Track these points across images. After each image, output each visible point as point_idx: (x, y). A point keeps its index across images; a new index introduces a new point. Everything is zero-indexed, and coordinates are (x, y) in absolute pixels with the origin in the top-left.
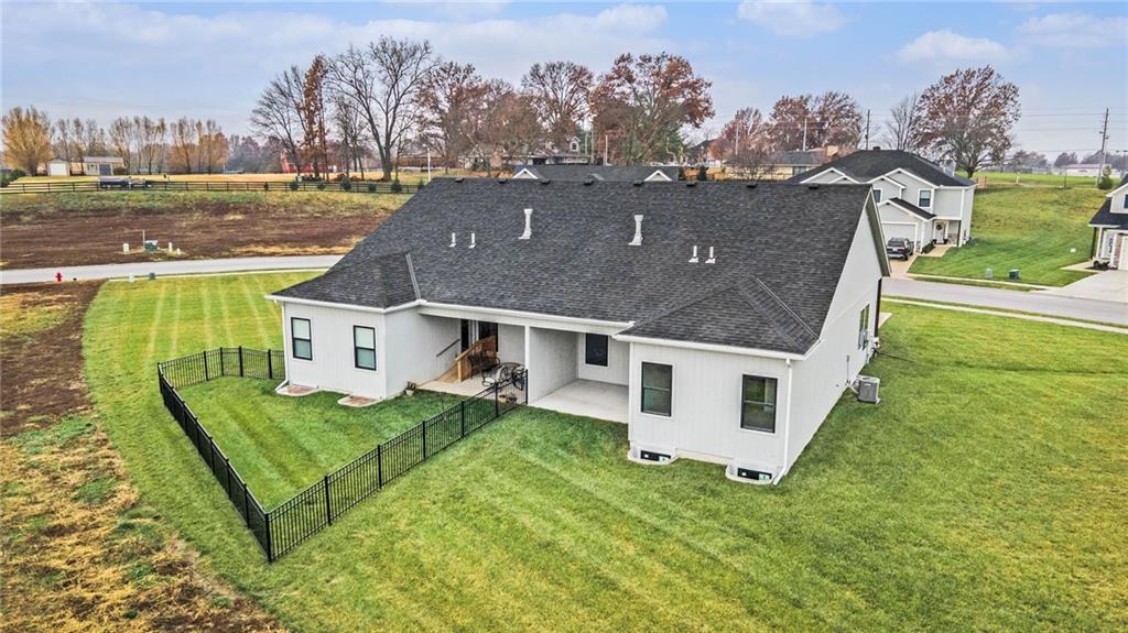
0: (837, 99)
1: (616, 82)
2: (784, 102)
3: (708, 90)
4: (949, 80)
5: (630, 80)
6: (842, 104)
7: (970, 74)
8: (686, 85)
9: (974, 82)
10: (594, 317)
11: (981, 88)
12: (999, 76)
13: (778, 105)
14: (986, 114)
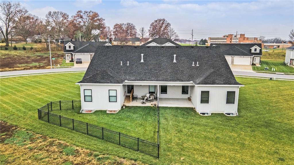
0: (130, 25)
1: (77, 18)
2: (117, 25)
3: (104, 21)
4: (156, 21)
5: (81, 17)
6: (131, 26)
7: (160, 20)
8: (98, 19)
9: (161, 22)
10: (179, 81)
11: (163, 23)
12: (166, 21)
13: (115, 26)
14: (165, 29)
